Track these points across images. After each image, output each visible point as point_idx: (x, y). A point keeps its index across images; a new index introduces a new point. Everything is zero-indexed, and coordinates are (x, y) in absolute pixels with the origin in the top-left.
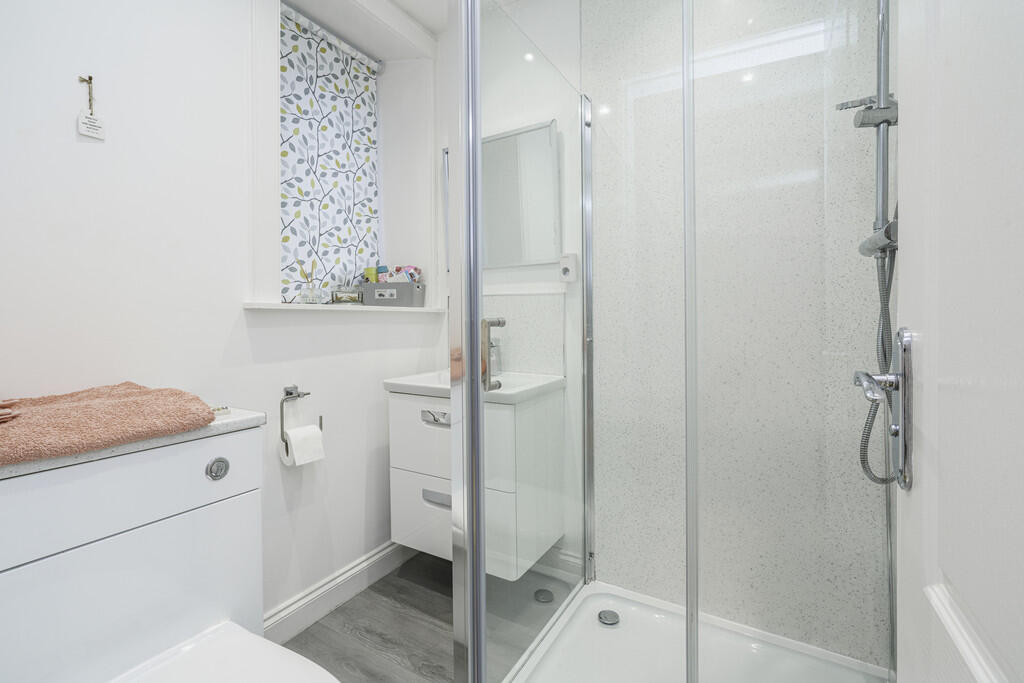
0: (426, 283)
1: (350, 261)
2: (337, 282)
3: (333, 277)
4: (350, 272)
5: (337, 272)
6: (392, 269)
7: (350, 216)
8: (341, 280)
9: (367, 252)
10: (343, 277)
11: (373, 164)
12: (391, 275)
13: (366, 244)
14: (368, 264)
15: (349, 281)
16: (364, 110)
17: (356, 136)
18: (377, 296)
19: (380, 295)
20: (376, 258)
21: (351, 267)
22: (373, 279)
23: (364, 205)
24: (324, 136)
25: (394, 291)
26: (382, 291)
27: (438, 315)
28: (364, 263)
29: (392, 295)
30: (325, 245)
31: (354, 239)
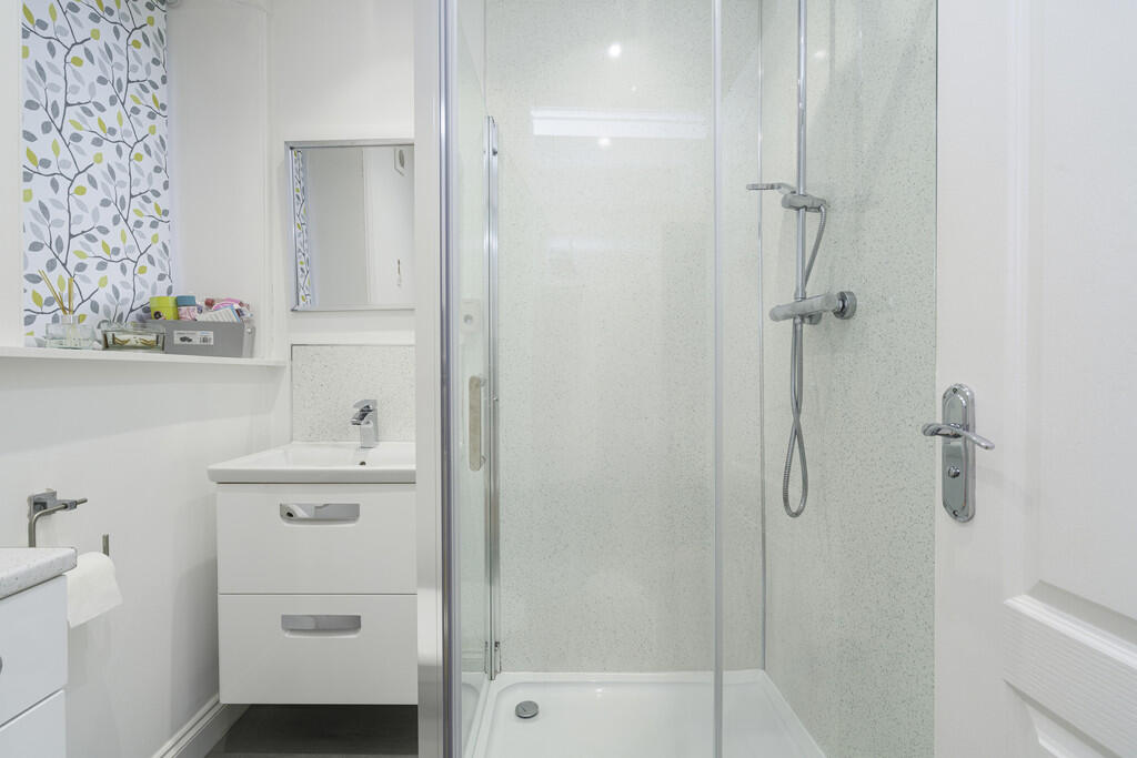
0: (255, 325)
1: (124, 284)
2: (101, 316)
3: (95, 307)
4: (126, 300)
5: (101, 298)
6: (200, 302)
7: (125, 213)
8: (107, 312)
9: (152, 273)
10: (112, 308)
11: (162, 140)
12: (200, 311)
13: (151, 261)
14: (154, 292)
15: (121, 315)
16: (146, 54)
17: (133, 88)
18: (177, 340)
19: (183, 339)
20: (166, 283)
21: (126, 294)
22: (168, 313)
23: (147, 200)
24: (76, 75)
25: (210, 335)
26: (186, 334)
27: (273, 371)
28: (148, 288)
29: (205, 340)
30: (79, 254)
31: (130, 249)
